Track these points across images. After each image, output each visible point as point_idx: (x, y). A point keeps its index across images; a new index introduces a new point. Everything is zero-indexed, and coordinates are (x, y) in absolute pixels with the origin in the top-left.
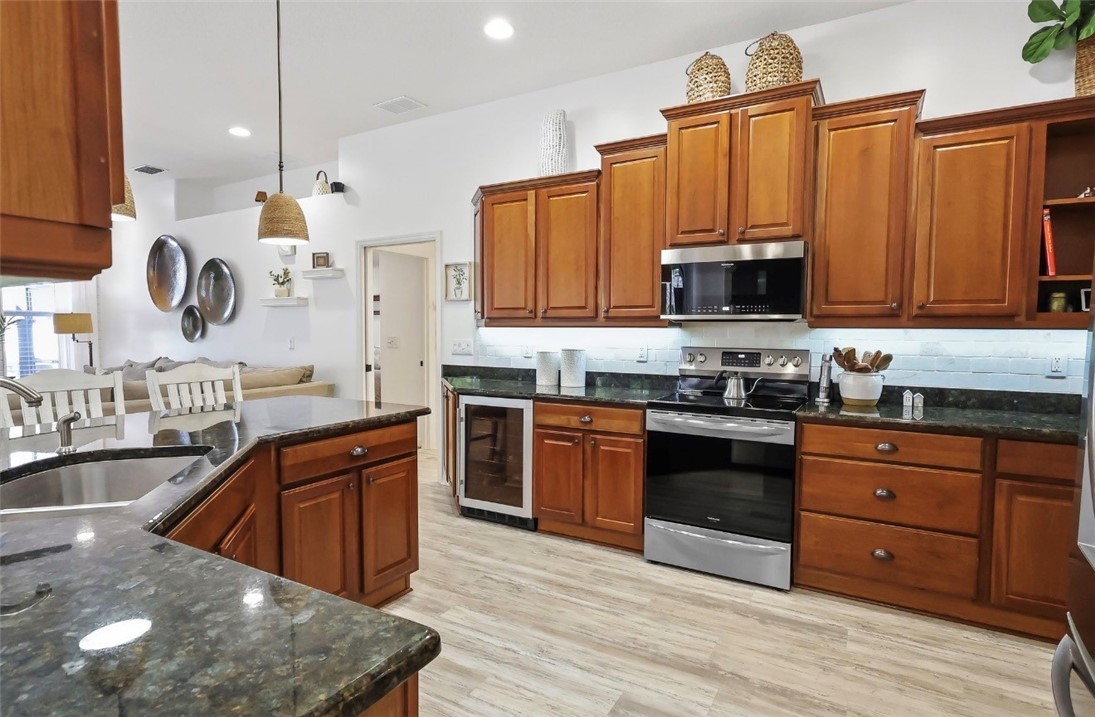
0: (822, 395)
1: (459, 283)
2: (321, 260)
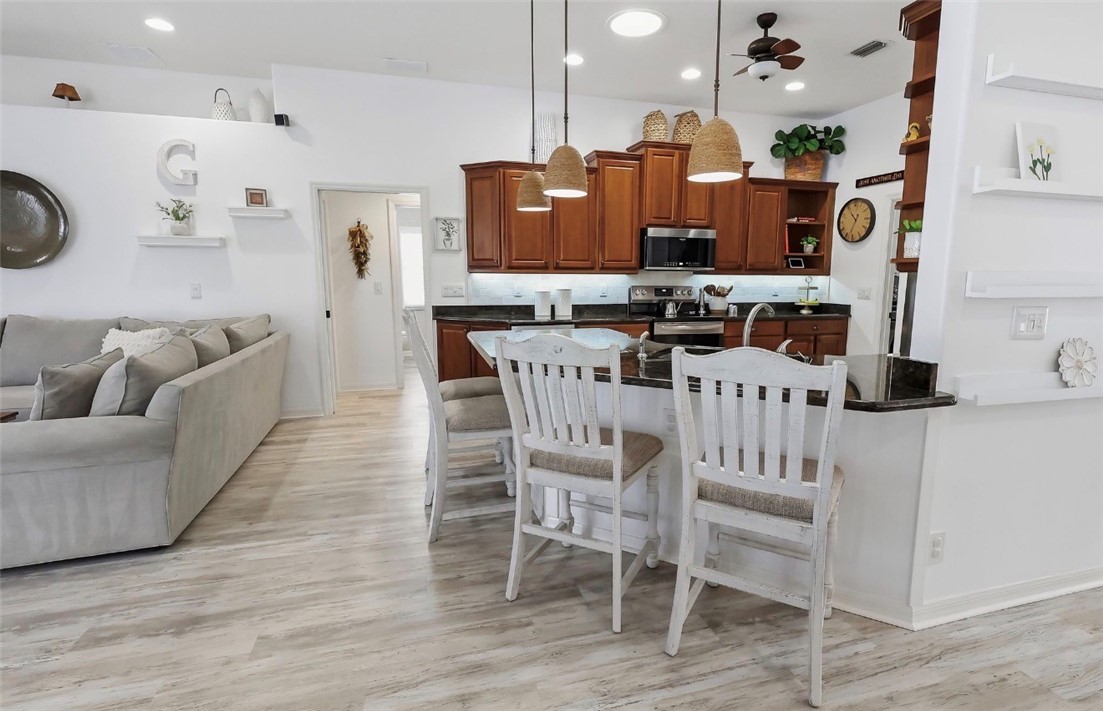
0: (702, 309)
1: (448, 235)
2: (256, 197)
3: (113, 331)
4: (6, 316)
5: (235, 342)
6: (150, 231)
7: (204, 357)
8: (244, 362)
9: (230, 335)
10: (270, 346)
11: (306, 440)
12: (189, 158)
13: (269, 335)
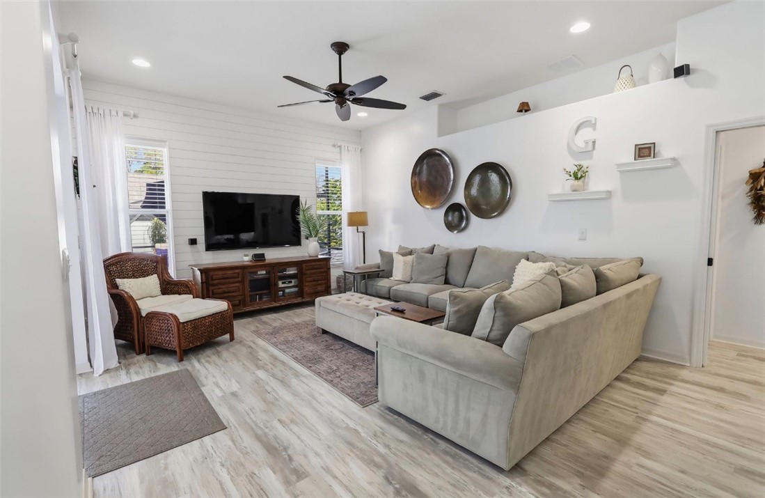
2: (644, 151)
3: (523, 261)
4: (477, 246)
5: (602, 284)
6: (557, 190)
7: (568, 298)
8: (605, 306)
9: (599, 277)
10: (638, 290)
11: (665, 391)
12: (591, 129)
13: (640, 277)
